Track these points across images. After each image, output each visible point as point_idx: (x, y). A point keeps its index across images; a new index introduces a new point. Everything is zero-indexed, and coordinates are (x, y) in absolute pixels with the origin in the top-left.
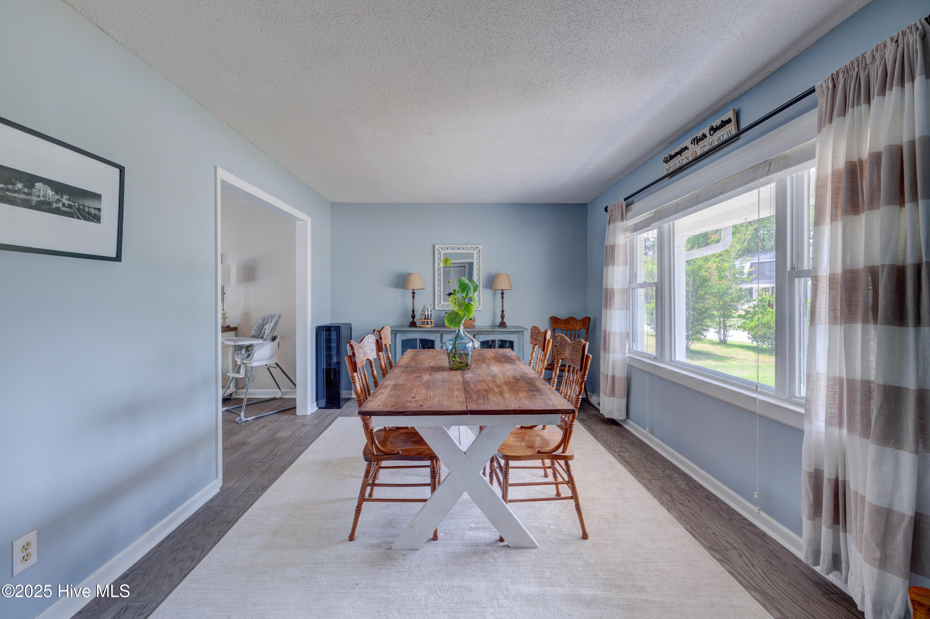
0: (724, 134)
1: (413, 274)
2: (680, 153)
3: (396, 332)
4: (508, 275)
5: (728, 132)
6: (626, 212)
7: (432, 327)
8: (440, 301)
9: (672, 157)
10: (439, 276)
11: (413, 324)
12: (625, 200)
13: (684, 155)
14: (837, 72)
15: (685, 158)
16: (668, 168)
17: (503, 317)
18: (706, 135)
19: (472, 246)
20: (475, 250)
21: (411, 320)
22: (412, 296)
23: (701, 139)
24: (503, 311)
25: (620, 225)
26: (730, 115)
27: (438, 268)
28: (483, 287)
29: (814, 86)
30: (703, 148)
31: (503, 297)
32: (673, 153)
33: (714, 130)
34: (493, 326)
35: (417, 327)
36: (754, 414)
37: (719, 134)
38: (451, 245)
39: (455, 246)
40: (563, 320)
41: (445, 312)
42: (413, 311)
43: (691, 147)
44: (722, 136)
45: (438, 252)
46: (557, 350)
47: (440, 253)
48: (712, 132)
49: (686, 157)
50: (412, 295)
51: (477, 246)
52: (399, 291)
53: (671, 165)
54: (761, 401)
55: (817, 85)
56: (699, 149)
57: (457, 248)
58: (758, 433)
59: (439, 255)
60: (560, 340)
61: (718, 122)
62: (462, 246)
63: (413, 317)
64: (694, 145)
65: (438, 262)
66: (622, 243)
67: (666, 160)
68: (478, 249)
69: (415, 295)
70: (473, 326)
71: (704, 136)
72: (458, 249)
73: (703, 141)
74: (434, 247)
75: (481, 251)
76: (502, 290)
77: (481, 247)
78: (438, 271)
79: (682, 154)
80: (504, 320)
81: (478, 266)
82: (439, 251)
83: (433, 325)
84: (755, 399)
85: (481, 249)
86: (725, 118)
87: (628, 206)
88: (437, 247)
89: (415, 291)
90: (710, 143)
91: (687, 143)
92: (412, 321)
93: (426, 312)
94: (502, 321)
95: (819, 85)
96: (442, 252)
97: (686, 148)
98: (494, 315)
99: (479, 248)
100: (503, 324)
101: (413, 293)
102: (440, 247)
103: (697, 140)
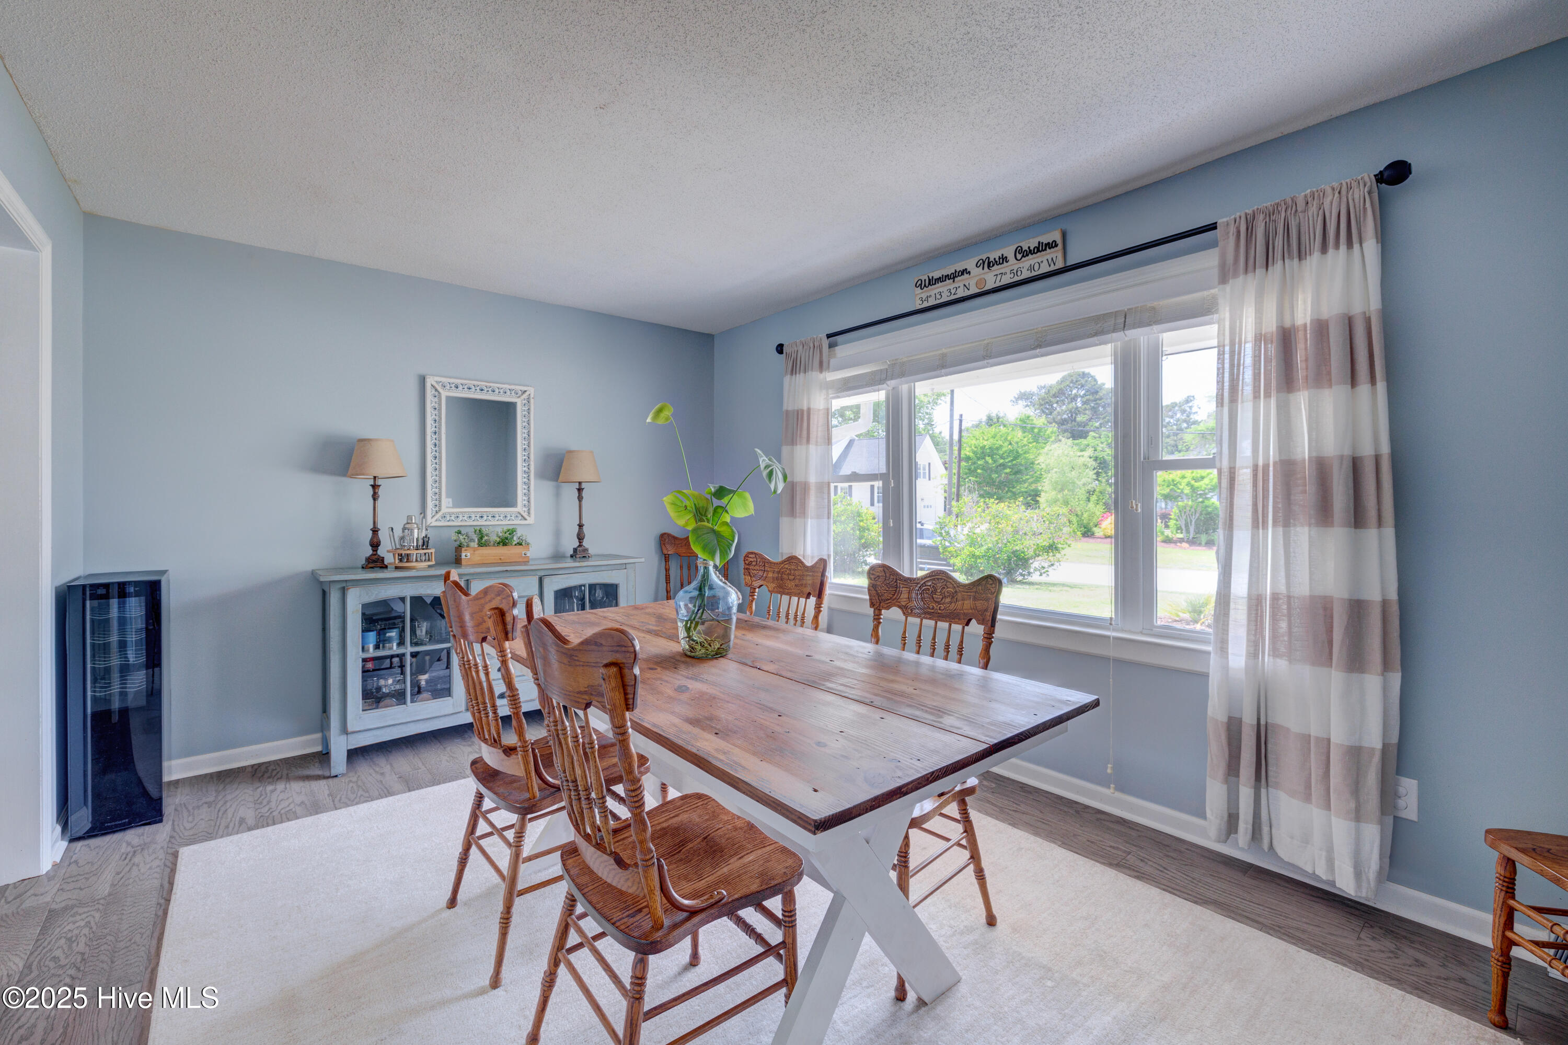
0: (1042, 262)
1: (376, 440)
2: (953, 277)
3: (344, 585)
4: (592, 452)
5: (1050, 261)
6: (830, 357)
7: (430, 566)
8: (438, 506)
9: (932, 282)
10: (437, 449)
11: (375, 562)
12: (829, 336)
13: (959, 281)
14: (1254, 212)
15: (962, 287)
16: (924, 296)
17: (580, 537)
18: (1006, 257)
19: (512, 387)
20: (519, 397)
21: (369, 551)
22: (372, 493)
23: (996, 263)
24: (581, 526)
25: (816, 376)
26: (1056, 236)
27: (434, 429)
28: (536, 475)
29: (1216, 223)
30: (999, 277)
31: (582, 498)
32: (937, 274)
33: (1023, 253)
34: (557, 556)
35: (386, 567)
36: (1106, 659)
37: (1031, 260)
38: (465, 379)
39: (476, 383)
40: (681, 539)
41: (456, 530)
42: (375, 531)
43: (975, 271)
44: (1037, 265)
45: (434, 392)
46: (878, 594)
47: (438, 395)
48: (1019, 256)
49: (965, 285)
50: (370, 491)
51: (524, 388)
52: (327, 483)
53: (932, 293)
54: (1115, 638)
55: (1221, 221)
56: (991, 279)
57: (478, 388)
58: (1111, 683)
59: (436, 400)
60: (883, 573)
61: (1033, 243)
62: (492, 385)
63: (375, 545)
64: (983, 269)
65: (434, 416)
66: (821, 408)
67: (921, 284)
68: (525, 396)
69: (381, 492)
70: (525, 560)
71: (1004, 259)
72: (482, 390)
73: (1000, 266)
74: (422, 380)
75: (532, 401)
76: (580, 483)
77: (531, 391)
78: (434, 437)
79: (956, 279)
80: (586, 543)
81: (526, 431)
82: (436, 390)
83: (433, 563)
84: (1108, 637)
85: (532, 396)
86: (1046, 239)
87: (831, 346)
88: (430, 381)
89: (379, 482)
90: (1015, 272)
91: (970, 264)
92: (372, 555)
93: (416, 531)
94: (580, 546)
95: (1223, 222)
96: (444, 394)
97: (965, 272)
98: (558, 534)
99: (527, 393)
100: (579, 553)
101: (375, 487)
102: (438, 382)
103: (989, 263)
